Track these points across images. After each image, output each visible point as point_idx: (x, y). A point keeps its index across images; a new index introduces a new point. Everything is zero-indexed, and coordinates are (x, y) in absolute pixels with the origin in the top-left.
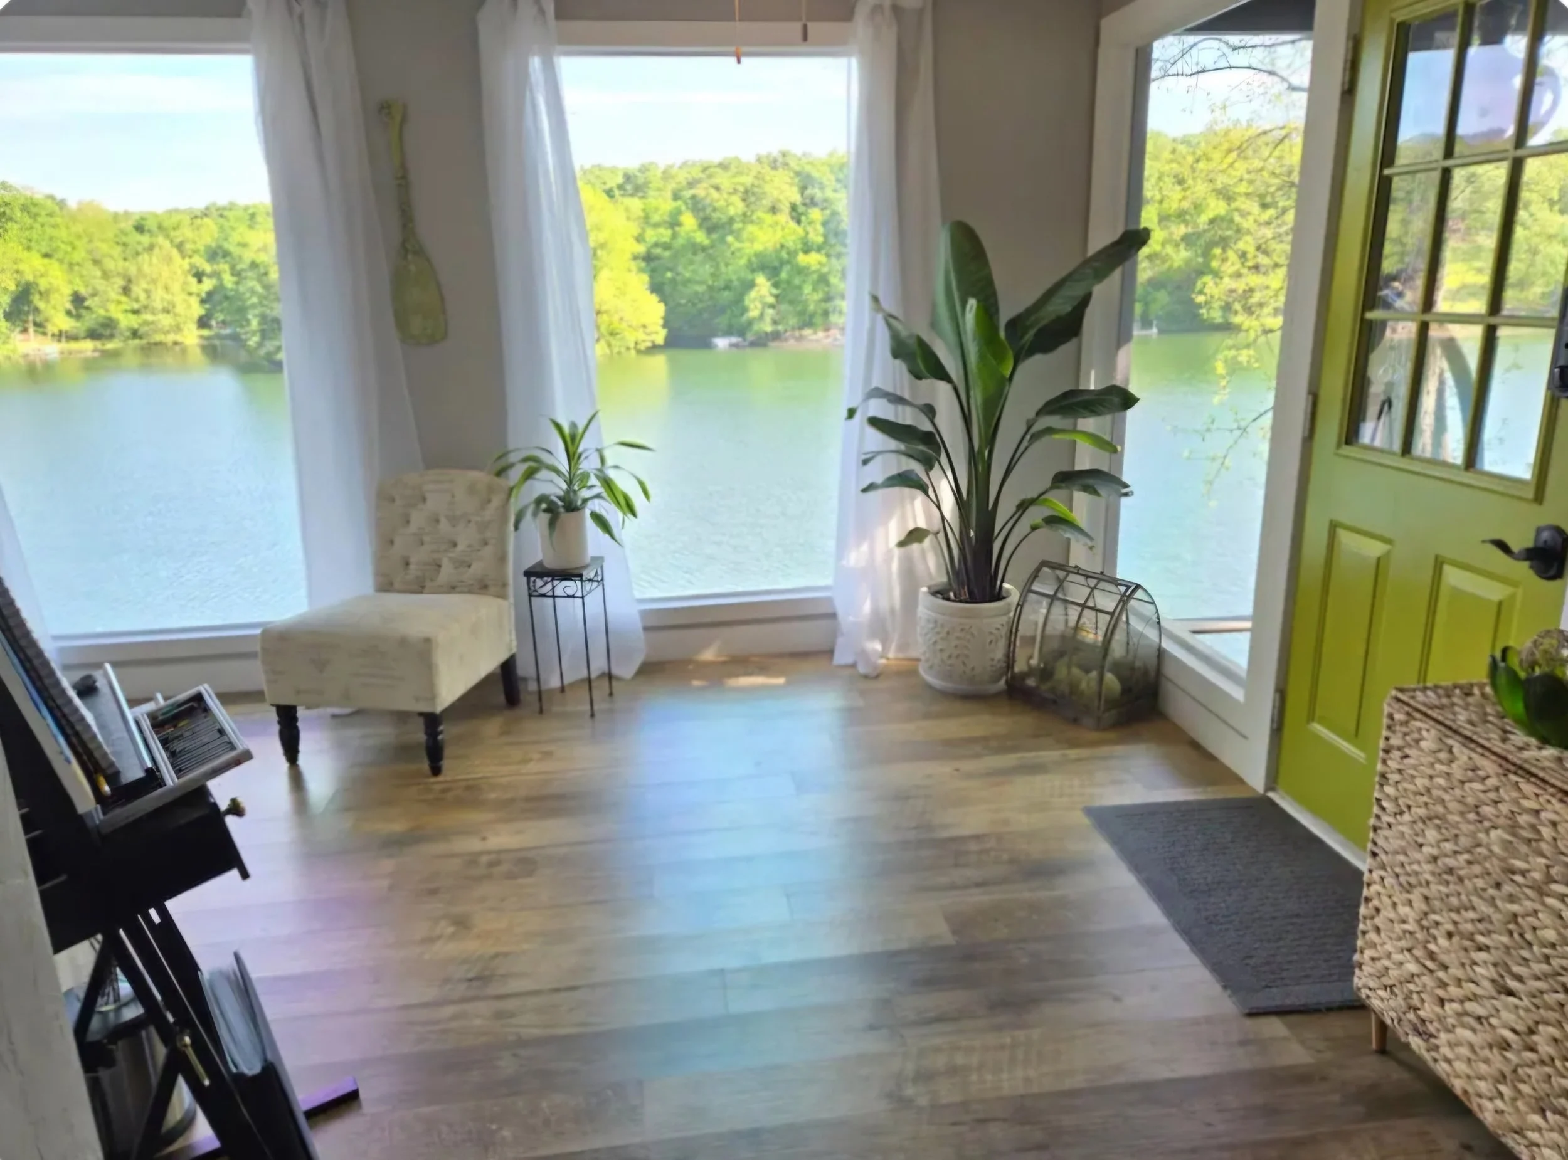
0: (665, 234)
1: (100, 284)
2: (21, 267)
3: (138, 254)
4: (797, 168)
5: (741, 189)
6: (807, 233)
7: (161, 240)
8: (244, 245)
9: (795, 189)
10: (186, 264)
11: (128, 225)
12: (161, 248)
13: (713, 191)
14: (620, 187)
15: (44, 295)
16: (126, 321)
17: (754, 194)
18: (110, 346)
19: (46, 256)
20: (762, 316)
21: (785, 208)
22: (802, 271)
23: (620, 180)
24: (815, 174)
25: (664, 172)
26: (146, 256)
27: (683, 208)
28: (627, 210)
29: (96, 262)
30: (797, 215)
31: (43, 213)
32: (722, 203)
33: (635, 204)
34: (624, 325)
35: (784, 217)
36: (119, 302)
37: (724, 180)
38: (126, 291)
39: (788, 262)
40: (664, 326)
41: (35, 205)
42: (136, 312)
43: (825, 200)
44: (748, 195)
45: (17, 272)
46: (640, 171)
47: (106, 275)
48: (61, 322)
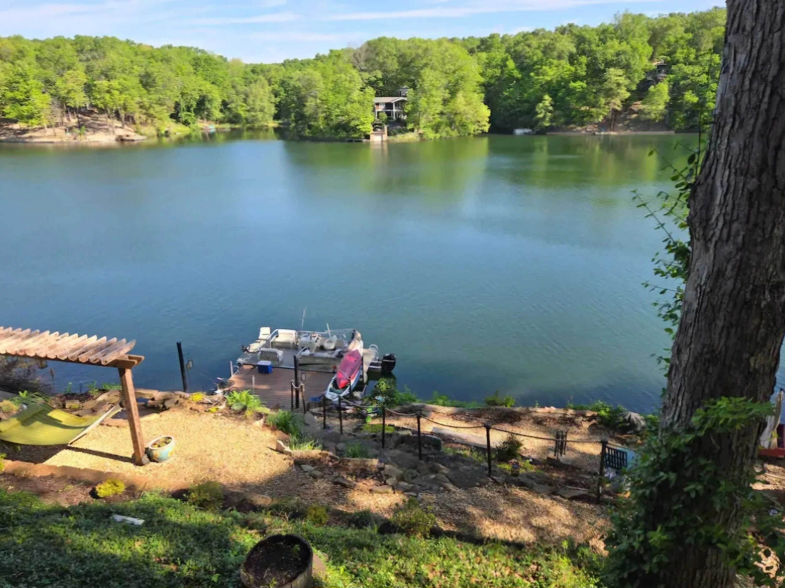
0: (498, 72)
1: (235, 97)
2: (202, 88)
3: (251, 82)
4: (577, 33)
5: (543, 46)
6: (577, 70)
7: (261, 77)
8: (291, 78)
9: (573, 45)
10: (270, 88)
11: (249, 70)
12: (260, 80)
13: (526, 47)
14: (478, 47)
15: (210, 101)
16: (243, 114)
17: (550, 49)
18: (237, 126)
19: (213, 83)
20: (544, 117)
21: (566, 56)
22: (571, 92)
23: (478, 43)
24: (587, 36)
25: (502, 38)
26: (254, 84)
27: (509, 58)
28: (479, 59)
29: (234, 87)
30: (572, 59)
31: (213, 63)
32: (531, 54)
33: (484, 55)
34: (468, 121)
35: (565, 63)
36: (243, 106)
37: (534, 42)
38: (245, 101)
39: (564, 87)
40: (489, 122)
41: (210, 59)
42: (249, 111)
43: (591, 51)
44: (547, 50)
45: (200, 90)
46: (490, 38)
47: (238, 93)
48: (217, 114)
